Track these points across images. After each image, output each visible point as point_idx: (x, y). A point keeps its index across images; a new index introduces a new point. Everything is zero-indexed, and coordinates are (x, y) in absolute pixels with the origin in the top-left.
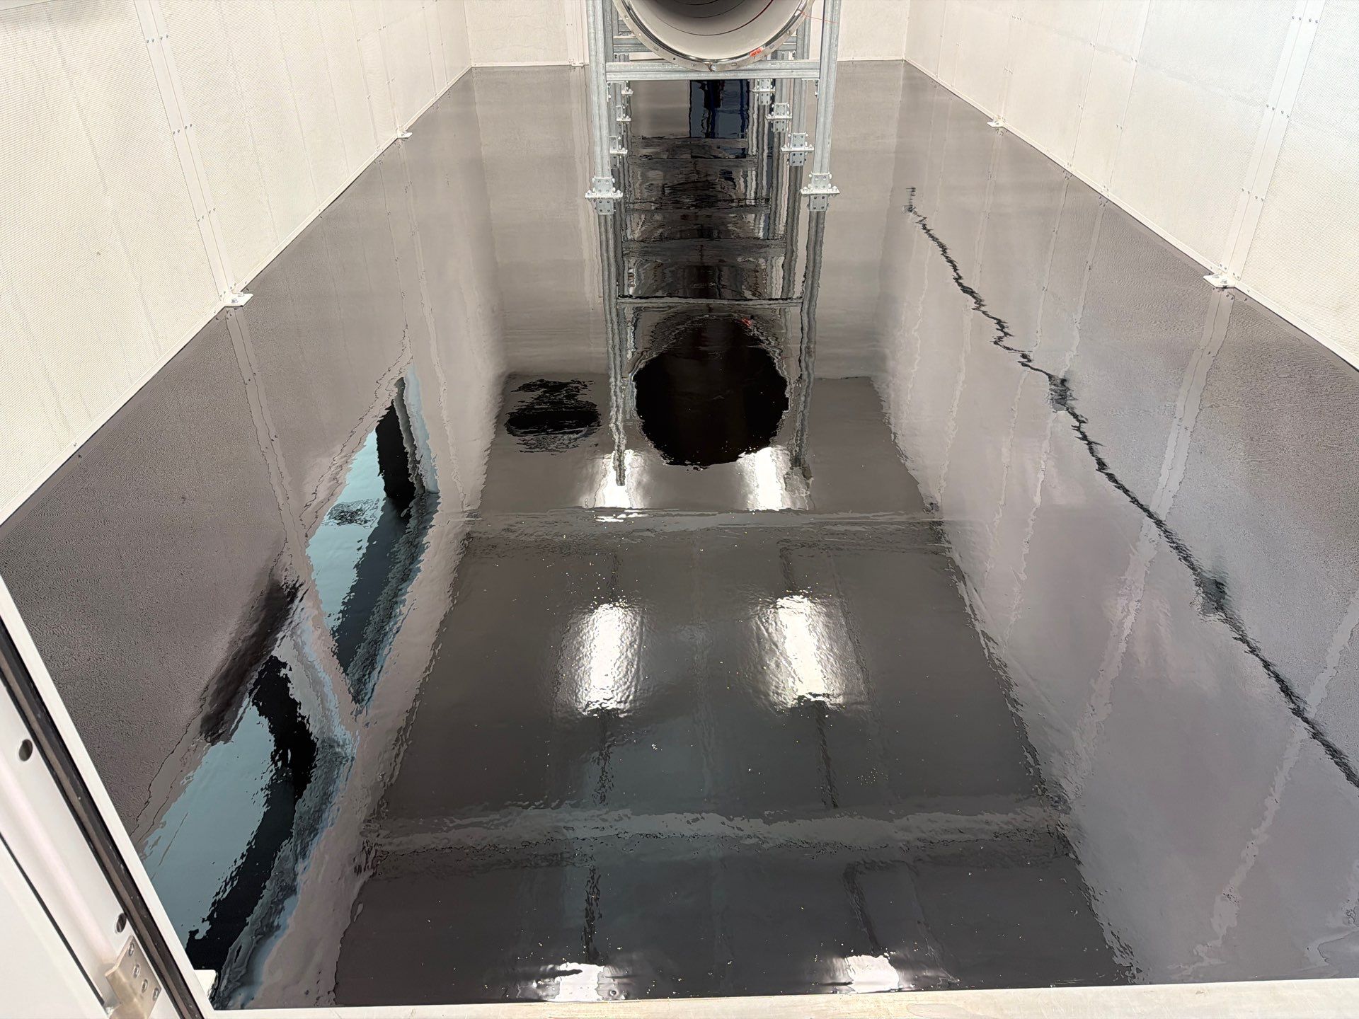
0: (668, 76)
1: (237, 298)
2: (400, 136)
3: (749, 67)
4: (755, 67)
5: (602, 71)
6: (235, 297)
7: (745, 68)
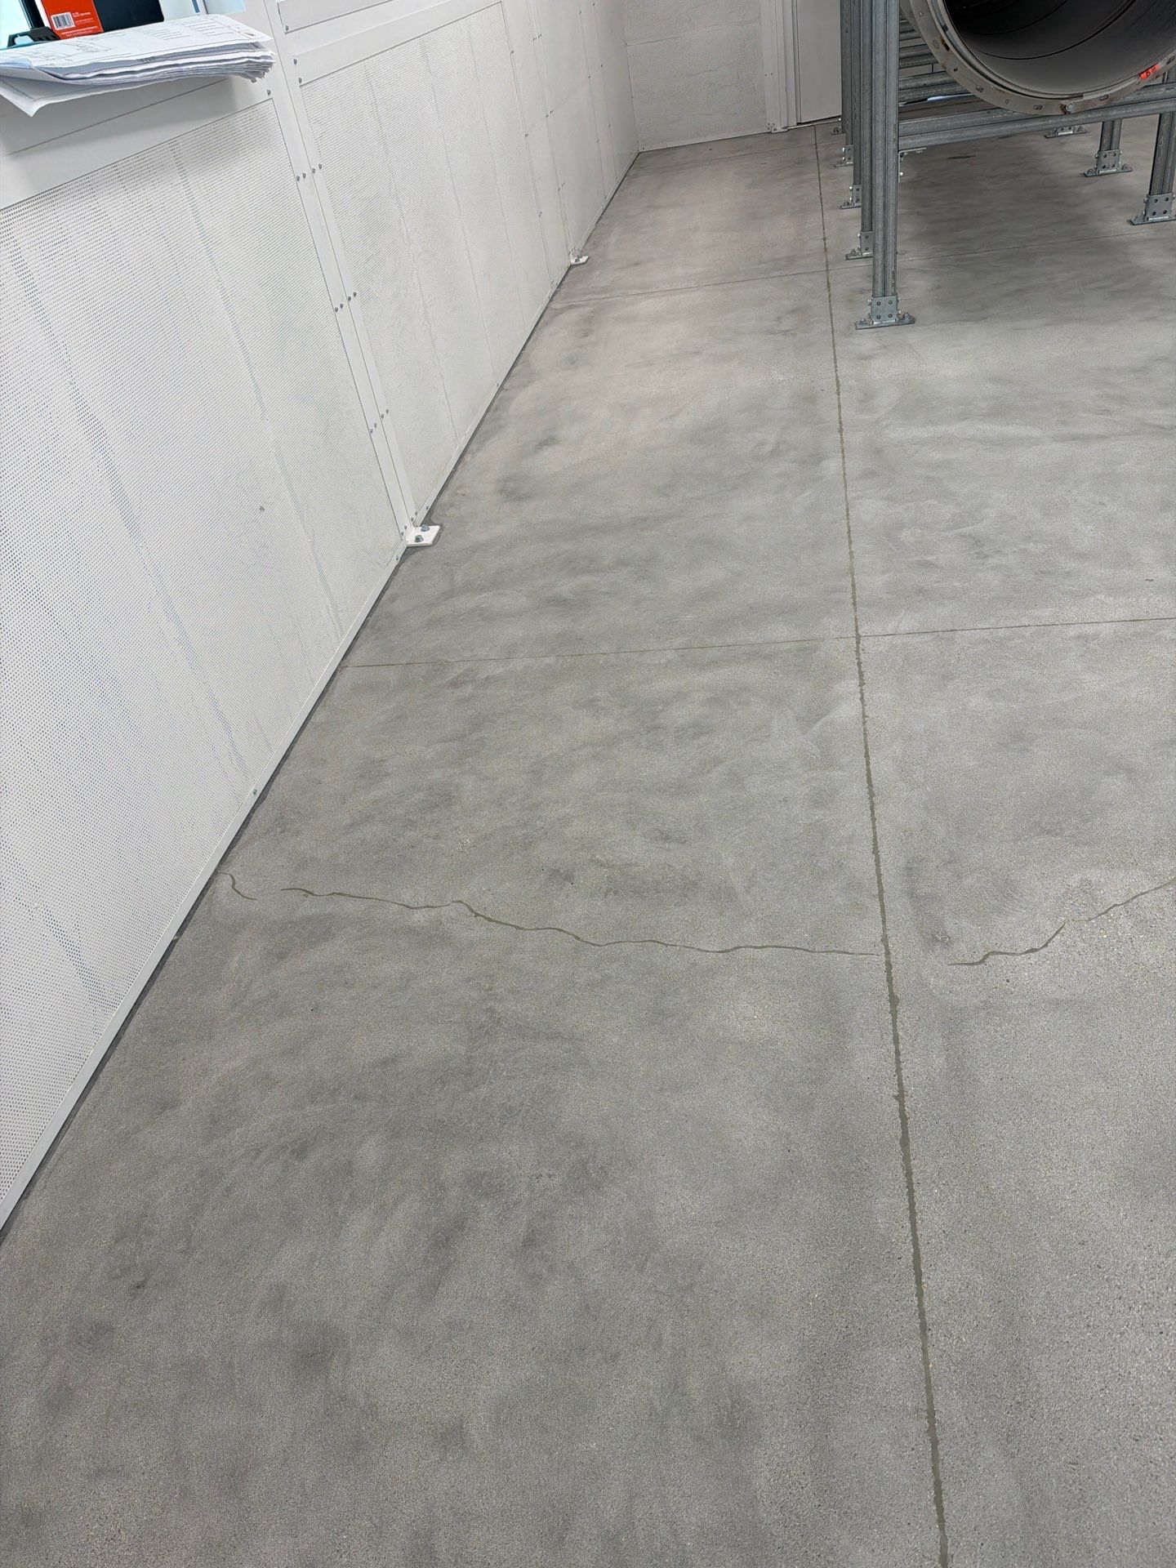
0: (995, 130)
1: (423, 534)
2: (573, 261)
3: (1129, 98)
4: (1139, 98)
5: (892, 135)
6: (417, 532)
7: (1118, 102)
